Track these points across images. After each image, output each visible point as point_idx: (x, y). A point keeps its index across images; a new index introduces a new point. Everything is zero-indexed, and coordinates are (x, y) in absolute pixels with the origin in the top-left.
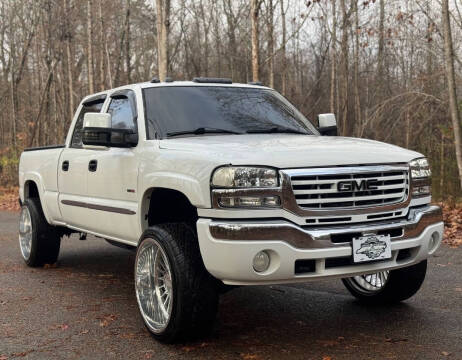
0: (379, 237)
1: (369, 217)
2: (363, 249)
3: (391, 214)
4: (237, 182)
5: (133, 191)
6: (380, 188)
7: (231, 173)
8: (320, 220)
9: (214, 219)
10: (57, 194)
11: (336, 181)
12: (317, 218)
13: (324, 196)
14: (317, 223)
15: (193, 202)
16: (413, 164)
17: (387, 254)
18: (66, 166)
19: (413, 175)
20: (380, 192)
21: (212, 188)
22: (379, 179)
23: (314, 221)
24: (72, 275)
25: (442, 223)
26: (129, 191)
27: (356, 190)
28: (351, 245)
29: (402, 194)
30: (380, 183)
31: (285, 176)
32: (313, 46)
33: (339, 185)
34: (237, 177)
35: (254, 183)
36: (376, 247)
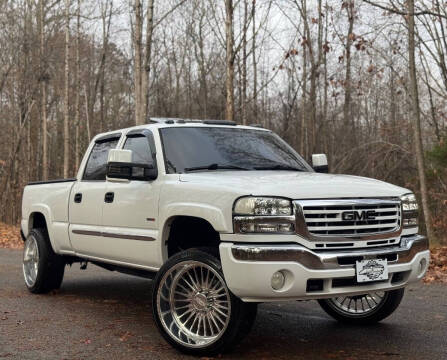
0: (377, 261)
1: (368, 244)
2: (365, 271)
3: (386, 242)
4: (257, 210)
5: (153, 220)
6: (377, 218)
7: (251, 203)
8: (328, 245)
9: (235, 243)
10: (67, 225)
11: (341, 211)
12: (325, 243)
13: (330, 224)
14: (325, 247)
15: (216, 228)
16: (403, 198)
17: (385, 276)
18: (78, 198)
19: (404, 209)
20: (377, 222)
21: (234, 215)
22: (377, 210)
23: (322, 245)
24: (78, 301)
25: (428, 251)
26: (149, 219)
27: (357, 220)
28: (355, 267)
29: (395, 224)
30: (377, 214)
31: (298, 206)
32: (281, 95)
33: (343, 215)
34: (257, 206)
35: (270, 212)
36: (375, 269)
